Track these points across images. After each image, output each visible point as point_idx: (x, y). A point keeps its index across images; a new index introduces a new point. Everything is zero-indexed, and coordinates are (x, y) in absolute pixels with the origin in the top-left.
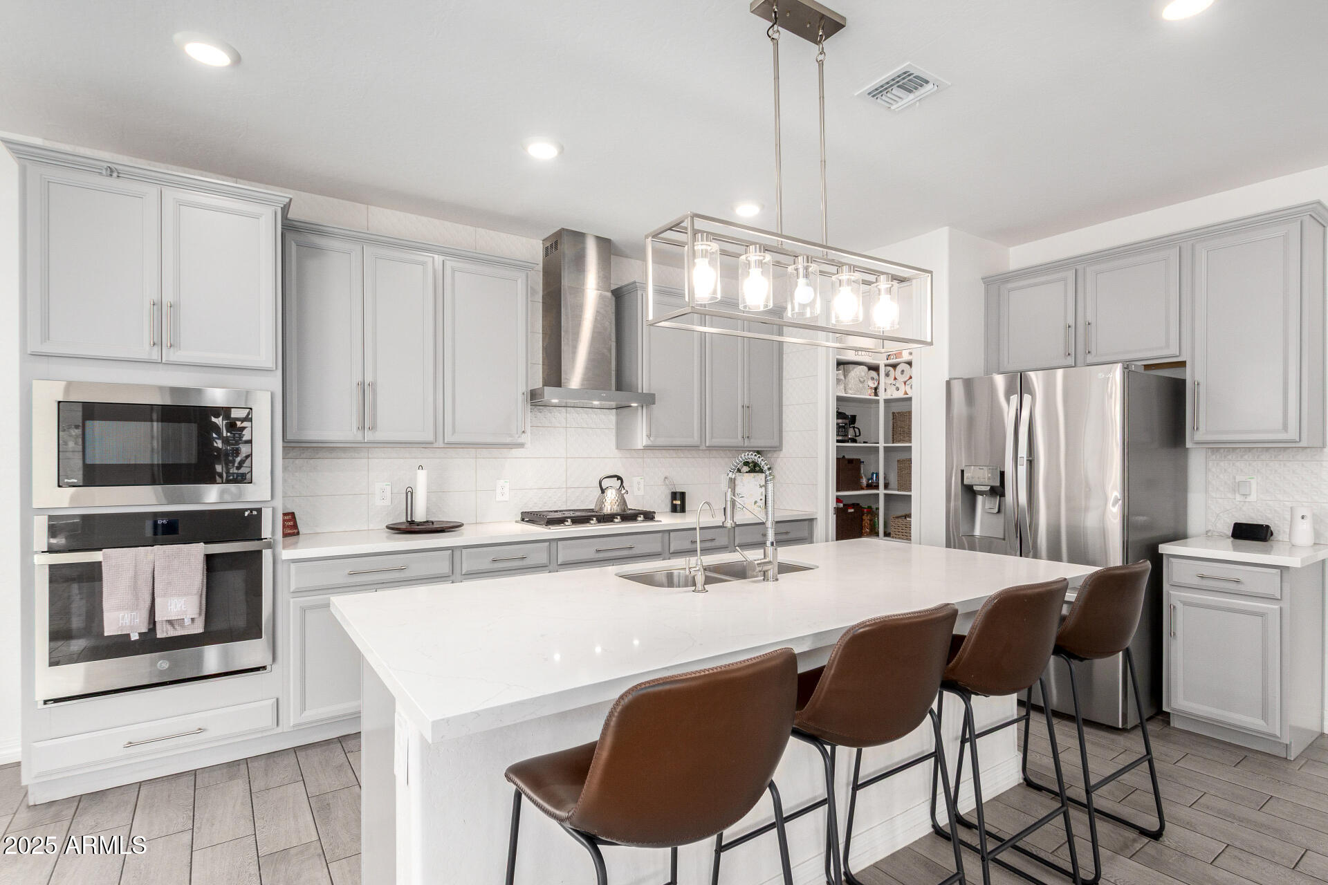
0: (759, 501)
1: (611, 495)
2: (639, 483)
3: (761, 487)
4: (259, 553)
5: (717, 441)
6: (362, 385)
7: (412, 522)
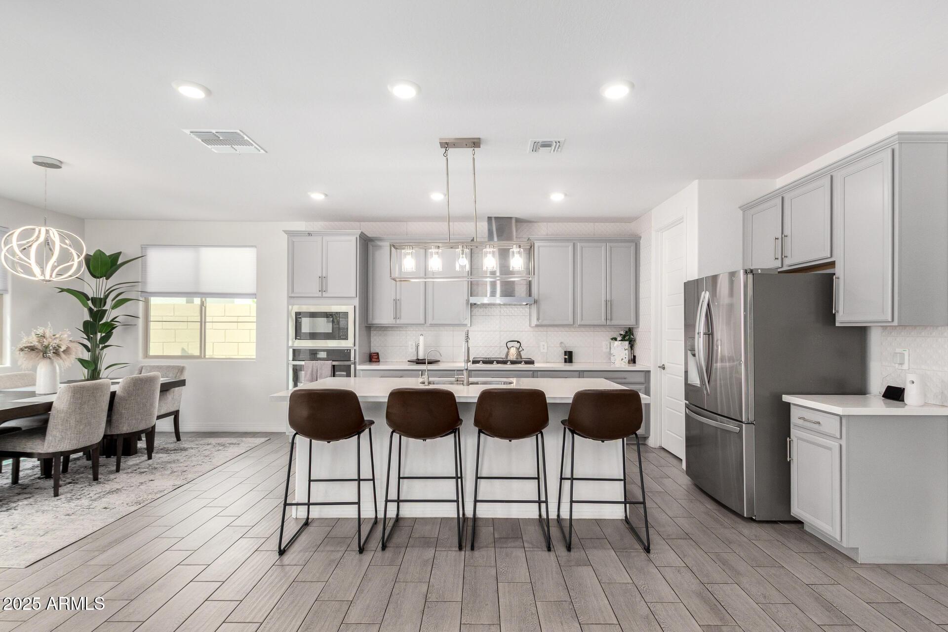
0: (624, 358)
1: (513, 351)
2: (544, 345)
3: (625, 350)
4: (350, 366)
5: (583, 323)
6: (395, 300)
7: (418, 359)
